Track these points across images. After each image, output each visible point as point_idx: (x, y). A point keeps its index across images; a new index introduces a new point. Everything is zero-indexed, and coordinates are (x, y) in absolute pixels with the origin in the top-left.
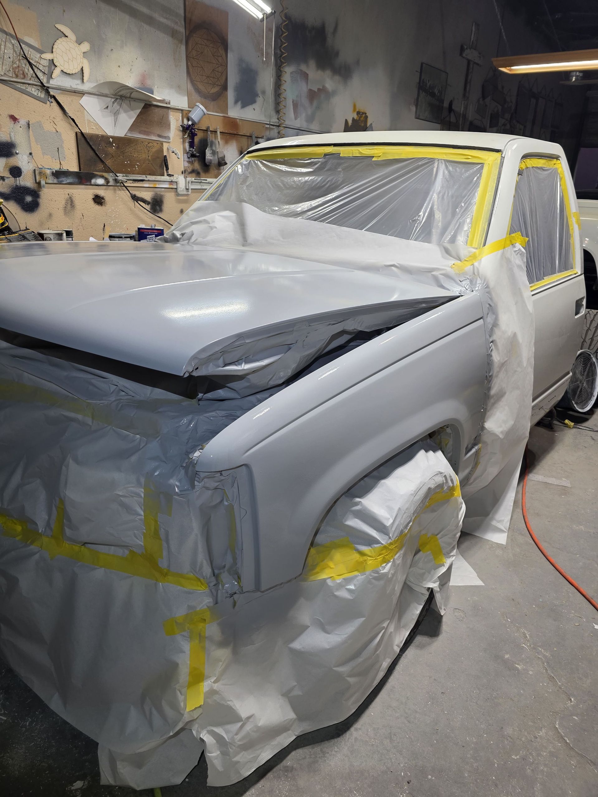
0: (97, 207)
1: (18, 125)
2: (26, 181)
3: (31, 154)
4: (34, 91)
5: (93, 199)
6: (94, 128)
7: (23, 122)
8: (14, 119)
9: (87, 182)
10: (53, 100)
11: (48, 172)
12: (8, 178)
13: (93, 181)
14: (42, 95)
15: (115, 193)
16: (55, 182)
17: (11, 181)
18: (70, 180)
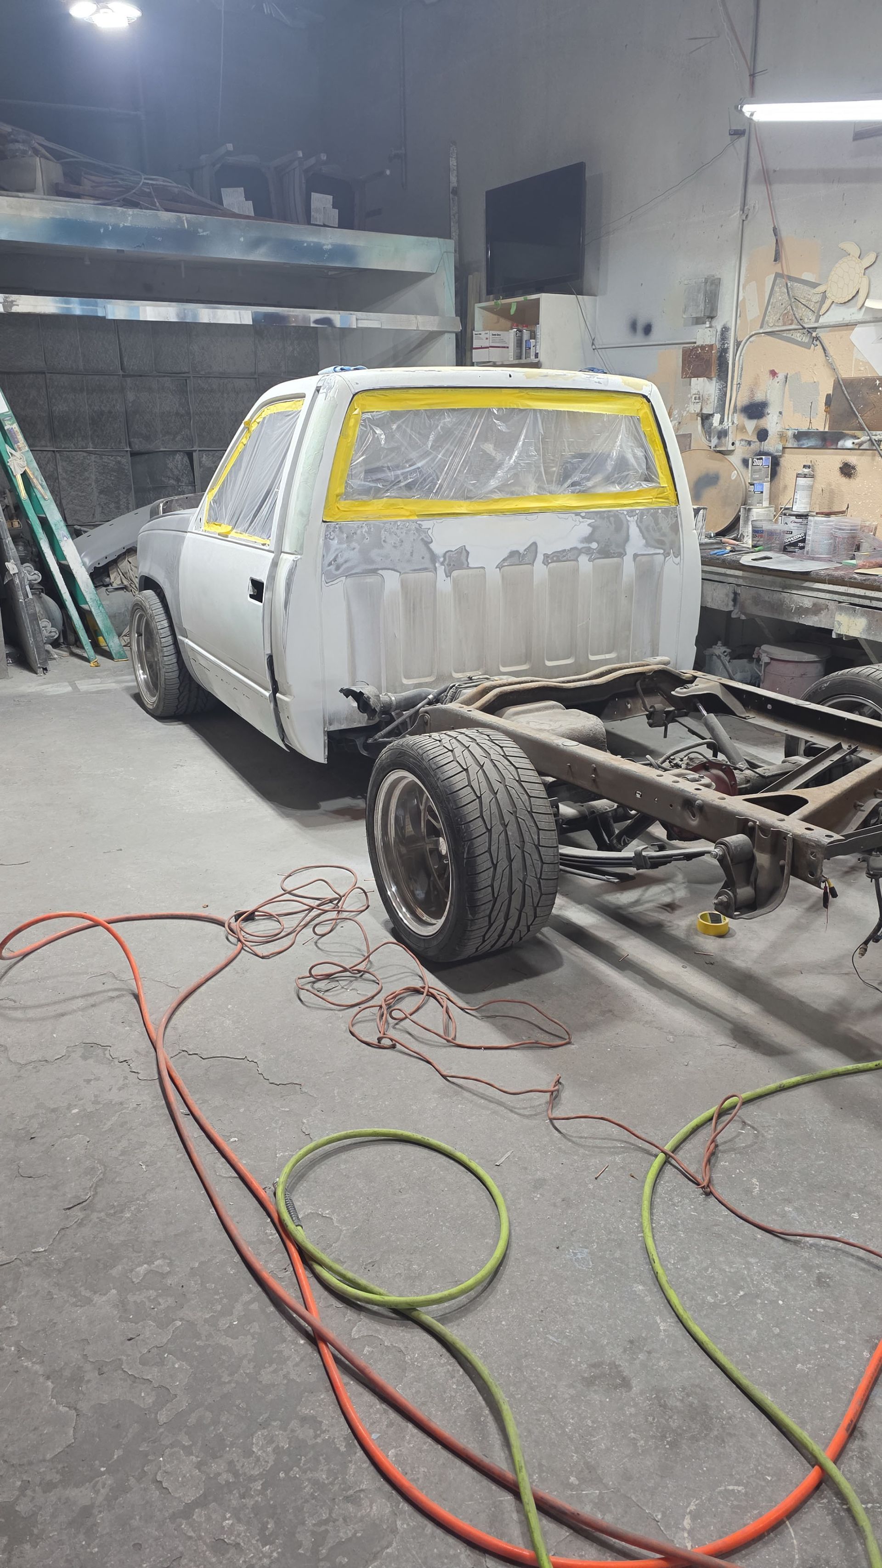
0: (844, 480)
1: (776, 379)
2: (772, 445)
3: (780, 413)
4: (798, 336)
5: (840, 468)
6: (862, 369)
7: (781, 376)
8: (773, 373)
9: (832, 445)
10: (818, 343)
11: (790, 433)
12: (754, 442)
13: (840, 444)
14: (806, 339)
15: (873, 460)
16: (795, 446)
17: (756, 446)
18: (812, 443)
